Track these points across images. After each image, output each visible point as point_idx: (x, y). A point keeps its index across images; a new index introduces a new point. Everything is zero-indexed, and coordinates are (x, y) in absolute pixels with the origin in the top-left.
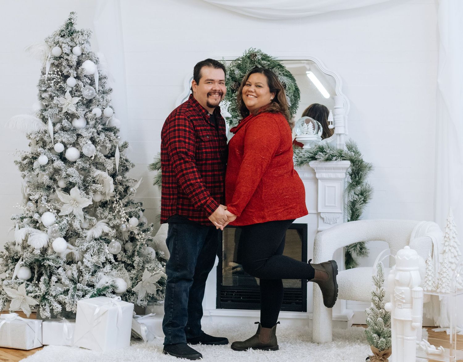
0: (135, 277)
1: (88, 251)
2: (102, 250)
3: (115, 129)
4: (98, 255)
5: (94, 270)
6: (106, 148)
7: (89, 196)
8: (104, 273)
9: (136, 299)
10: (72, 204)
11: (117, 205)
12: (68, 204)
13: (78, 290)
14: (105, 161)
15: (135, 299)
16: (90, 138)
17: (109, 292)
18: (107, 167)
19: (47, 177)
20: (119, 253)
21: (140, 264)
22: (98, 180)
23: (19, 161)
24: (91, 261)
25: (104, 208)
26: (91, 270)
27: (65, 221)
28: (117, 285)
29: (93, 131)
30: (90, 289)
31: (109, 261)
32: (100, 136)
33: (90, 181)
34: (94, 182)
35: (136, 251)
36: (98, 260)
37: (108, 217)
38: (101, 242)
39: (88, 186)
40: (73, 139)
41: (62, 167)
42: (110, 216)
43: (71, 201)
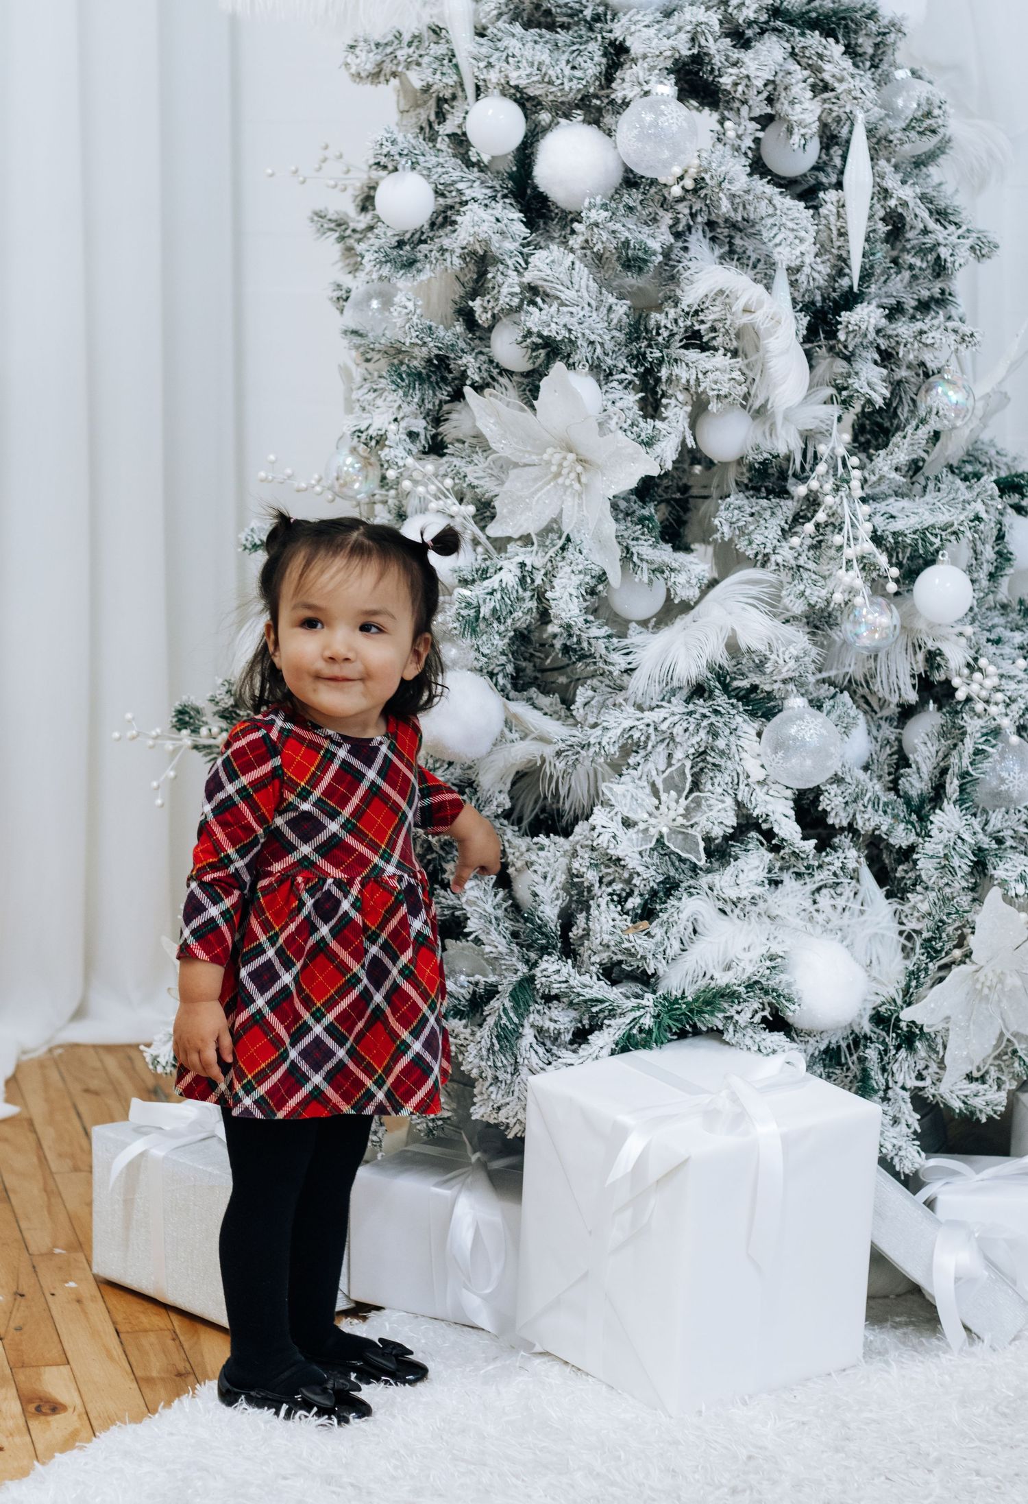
0: (926, 935)
1: (632, 761)
2: (718, 761)
3: (869, 17)
4: (691, 791)
5: (661, 878)
6: (790, 131)
7: (658, 424)
8: (721, 905)
9: (934, 1067)
10: (554, 469)
11: (828, 487)
12: (530, 469)
13: (549, 999)
14: (771, 211)
15: (927, 1067)
16: (669, 64)
17: (743, 1019)
18: (776, 245)
19: (410, 305)
20: (837, 780)
21: (956, 862)
22: (713, 329)
23: (334, 217)
24: (642, 826)
25: (764, 503)
26: (636, 881)
27: (509, 576)
28: (789, 985)
29: (699, 24)
30: (613, 994)
31: (765, 826)
32: (746, 56)
33: (672, 335)
34: (694, 340)
35: (954, 770)
36: (684, 822)
37: (773, 558)
38: (716, 712)
39: (661, 362)
40: (578, 73)
41: (507, 247)
42: (785, 554)
43: (550, 450)
